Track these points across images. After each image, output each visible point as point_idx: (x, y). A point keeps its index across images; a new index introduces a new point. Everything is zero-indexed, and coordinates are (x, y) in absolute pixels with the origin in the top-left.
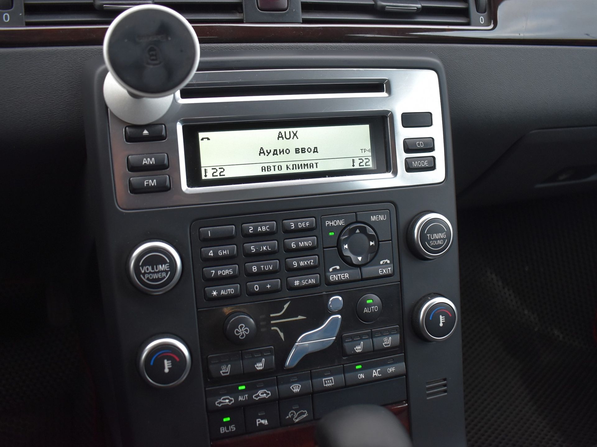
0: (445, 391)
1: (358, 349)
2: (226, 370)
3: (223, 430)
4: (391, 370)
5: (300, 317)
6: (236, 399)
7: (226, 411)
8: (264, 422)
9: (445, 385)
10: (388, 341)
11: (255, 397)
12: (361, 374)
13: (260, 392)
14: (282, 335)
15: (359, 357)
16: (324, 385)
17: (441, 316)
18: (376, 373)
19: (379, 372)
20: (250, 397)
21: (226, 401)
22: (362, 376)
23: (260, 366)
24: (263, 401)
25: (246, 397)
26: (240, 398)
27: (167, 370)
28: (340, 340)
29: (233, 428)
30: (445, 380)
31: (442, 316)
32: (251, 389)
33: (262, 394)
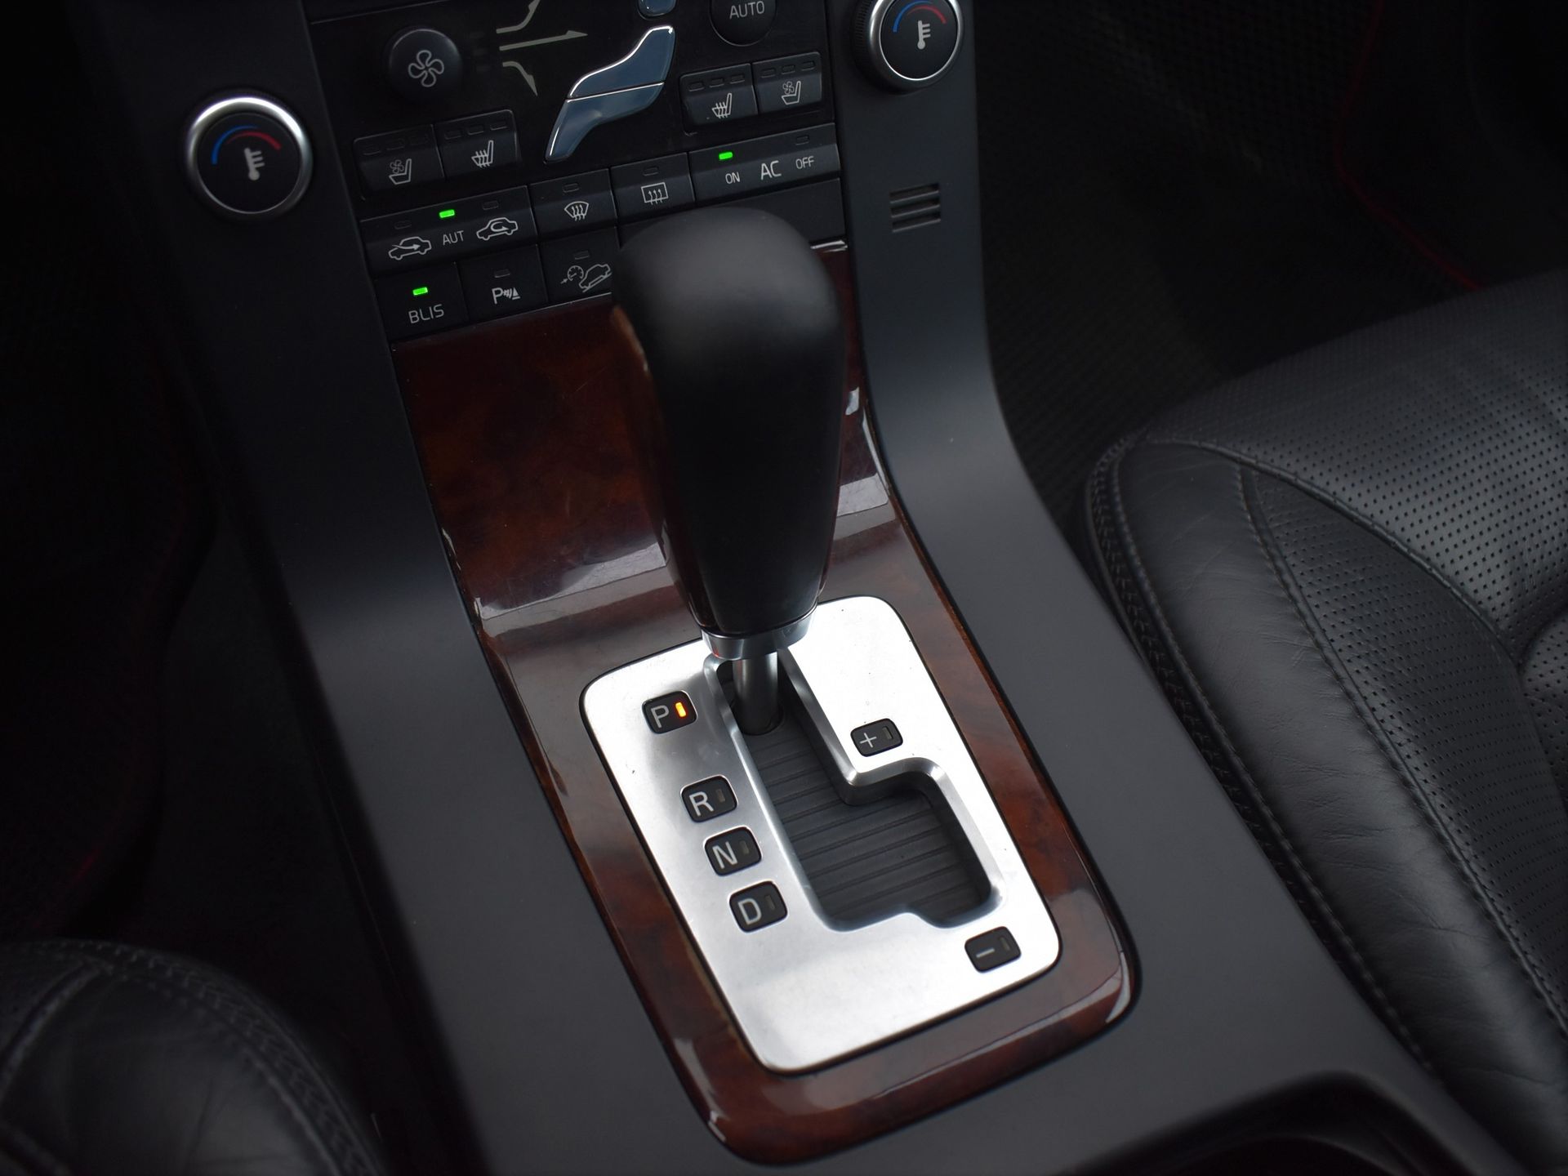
0: (936, 215)
1: (722, 110)
2: (401, 172)
3: (415, 316)
4: (805, 162)
5: (571, 34)
6: (437, 242)
7: (416, 270)
8: (512, 294)
9: (935, 200)
10: (792, 92)
11: (481, 234)
12: (733, 174)
13: (491, 223)
14: (530, 80)
15: (726, 132)
16: (646, 202)
17: (920, 23)
18: (767, 171)
19: (776, 169)
20: (470, 235)
21: (413, 246)
22: (734, 177)
23: (483, 159)
24: (501, 246)
25: (458, 235)
26: (446, 240)
27: (254, 175)
28: (674, 86)
29: (437, 311)
30: (935, 187)
31: (923, 23)
32: (469, 216)
33: (497, 227)
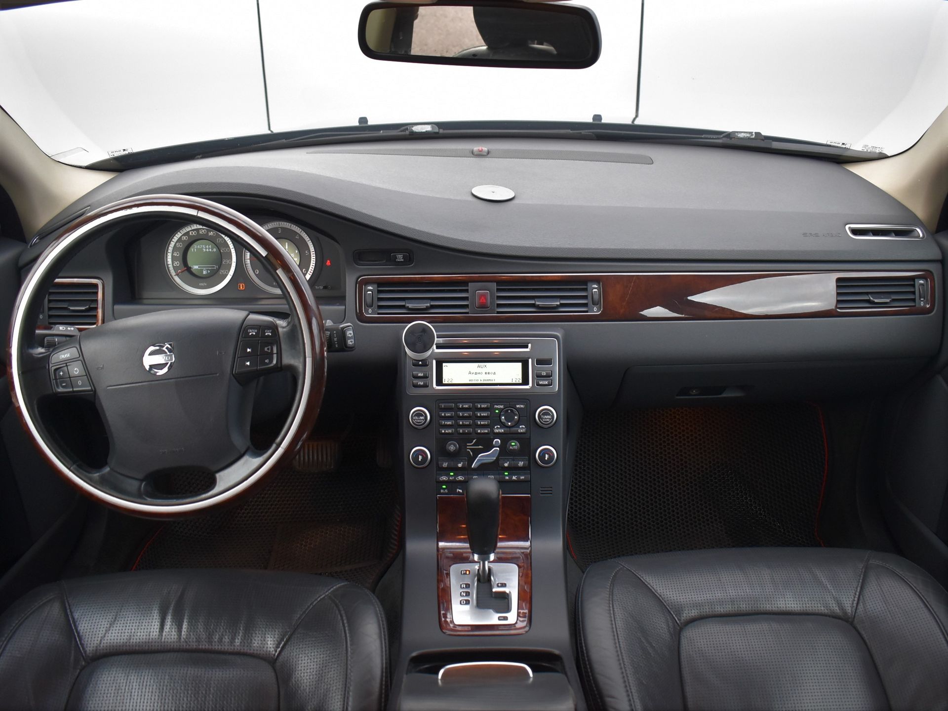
0: (551, 494)
1: (506, 465)
2: (445, 465)
3: (442, 491)
4: (522, 478)
5: (480, 447)
6: (449, 478)
7: (444, 482)
8: (461, 491)
9: (551, 491)
10: (521, 464)
11: (457, 479)
13: (459, 477)
14: (471, 453)
15: (506, 469)
17: (546, 455)
18: (514, 478)
19: (516, 478)
20: (455, 478)
21: (444, 478)
22: (507, 478)
23: (460, 465)
24: (460, 481)
25: (453, 478)
26: (451, 478)
27: (420, 460)
28: (497, 459)
29: (446, 491)
30: (551, 488)
32: (456, 475)
33: (460, 478)
